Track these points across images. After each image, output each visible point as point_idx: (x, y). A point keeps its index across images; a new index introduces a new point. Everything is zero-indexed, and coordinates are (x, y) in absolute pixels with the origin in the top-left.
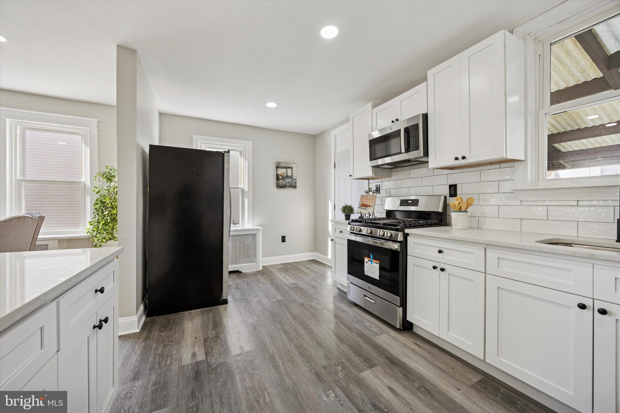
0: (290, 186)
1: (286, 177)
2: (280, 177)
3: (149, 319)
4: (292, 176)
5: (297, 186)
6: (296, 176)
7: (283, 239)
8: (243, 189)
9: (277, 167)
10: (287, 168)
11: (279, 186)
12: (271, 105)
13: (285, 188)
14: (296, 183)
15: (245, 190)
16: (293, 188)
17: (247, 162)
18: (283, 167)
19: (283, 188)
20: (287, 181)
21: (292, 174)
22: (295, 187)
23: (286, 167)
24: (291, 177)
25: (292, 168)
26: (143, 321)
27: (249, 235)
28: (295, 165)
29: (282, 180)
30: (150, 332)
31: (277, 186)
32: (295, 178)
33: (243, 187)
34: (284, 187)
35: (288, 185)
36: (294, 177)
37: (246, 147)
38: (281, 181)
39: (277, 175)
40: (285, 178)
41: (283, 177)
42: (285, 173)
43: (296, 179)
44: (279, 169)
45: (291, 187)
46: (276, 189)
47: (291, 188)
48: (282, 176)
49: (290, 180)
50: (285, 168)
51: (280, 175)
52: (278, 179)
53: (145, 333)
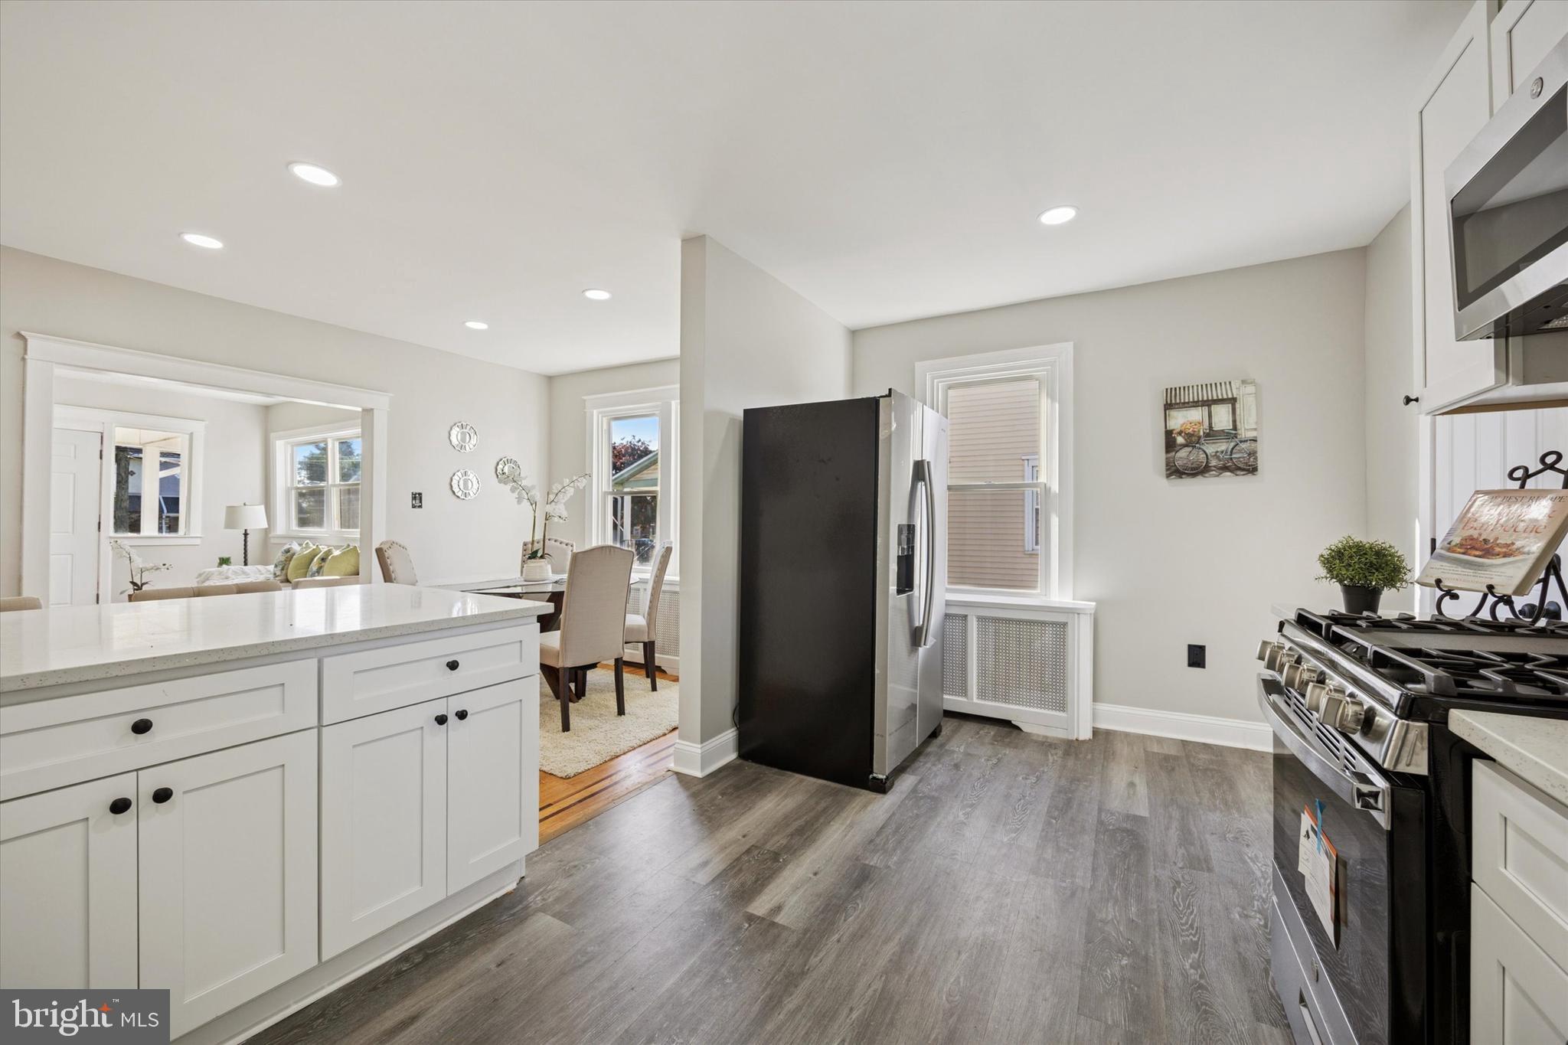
0: (1225, 468)
1: (1207, 435)
2: (1180, 440)
3: (740, 761)
4: (1235, 428)
5: (1263, 463)
6: (1255, 429)
7: (1197, 656)
8: (1048, 486)
9: (1168, 406)
10: (1209, 406)
11: (1175, 471)
12: (1059, 216)
13: (1199, 478)
14: (1253, 454)
15: (1052, 490)
16: (1238, 472)
17: (1057, 405)
18: (1194, 402)
19: (1194, 475)
20: (1210, 449)
21: (1234, 421)
22: (1252, 470)
23: (1208, 400)
24: (1231, 435)
25: (1233, 401)
26: (725, 763)
27: (1043, 623)
28: (1250, 389)
29: (1190, 449)
30: (711, 786)
31: (1167, 470)
32: (1251, 434)
33: (1045, 481)
34: (1198, 471)
35: (1213, 463)
36: (1244, 433)
37: (1055, 362)
38: (1183, 453)
39: (1169, 434)
40: (1202, 440)
41: (1194, 439)
42: (1201, 423)
43: (1256, 441)
44: (1173, 413)
45: (1231, 471)
46: (1165, 480)
47: (1229, 474)
48: (1189, 436)
49: (1223, 446)
50: (1202, 406)
51: (1180, 433)
52: (1170, 445)
53: (702, 785)
